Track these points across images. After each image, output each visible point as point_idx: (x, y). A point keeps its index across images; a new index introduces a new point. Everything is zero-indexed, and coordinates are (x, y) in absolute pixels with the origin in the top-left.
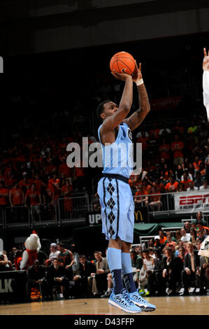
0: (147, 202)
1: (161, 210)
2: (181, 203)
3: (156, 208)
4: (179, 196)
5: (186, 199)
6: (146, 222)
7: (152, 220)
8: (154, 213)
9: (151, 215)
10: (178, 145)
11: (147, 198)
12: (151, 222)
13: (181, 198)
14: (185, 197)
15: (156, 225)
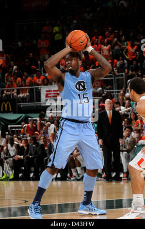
0: (15, 94)
1: (28, 102)
2: (47, 96)
3: (24, 100)
4: (45, 90)
5: (52, 92)
6: (15, 112)
7: (21, 111)
8: (22, 105)
9: (19, 107)
10: (44, 43)
11: (15, 91)
12: (19, 113)
13: (47, 91)
14: (51, 91)
15: (24, 115)
